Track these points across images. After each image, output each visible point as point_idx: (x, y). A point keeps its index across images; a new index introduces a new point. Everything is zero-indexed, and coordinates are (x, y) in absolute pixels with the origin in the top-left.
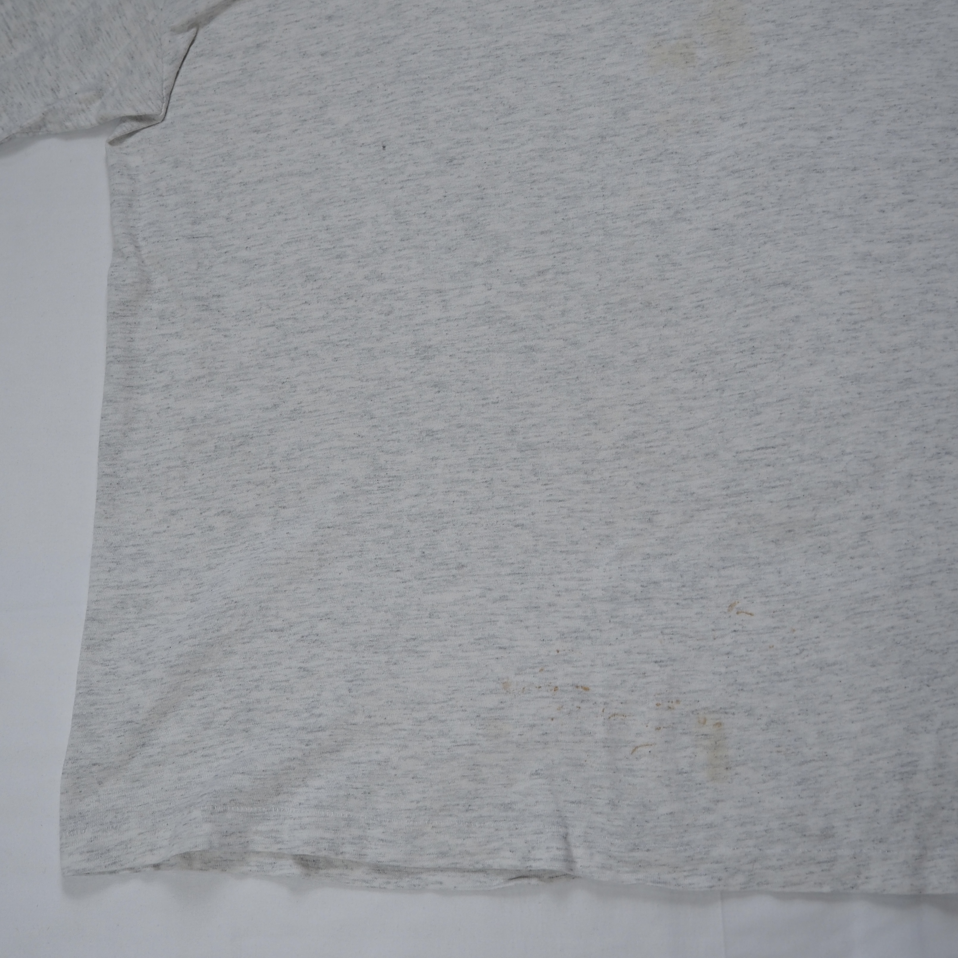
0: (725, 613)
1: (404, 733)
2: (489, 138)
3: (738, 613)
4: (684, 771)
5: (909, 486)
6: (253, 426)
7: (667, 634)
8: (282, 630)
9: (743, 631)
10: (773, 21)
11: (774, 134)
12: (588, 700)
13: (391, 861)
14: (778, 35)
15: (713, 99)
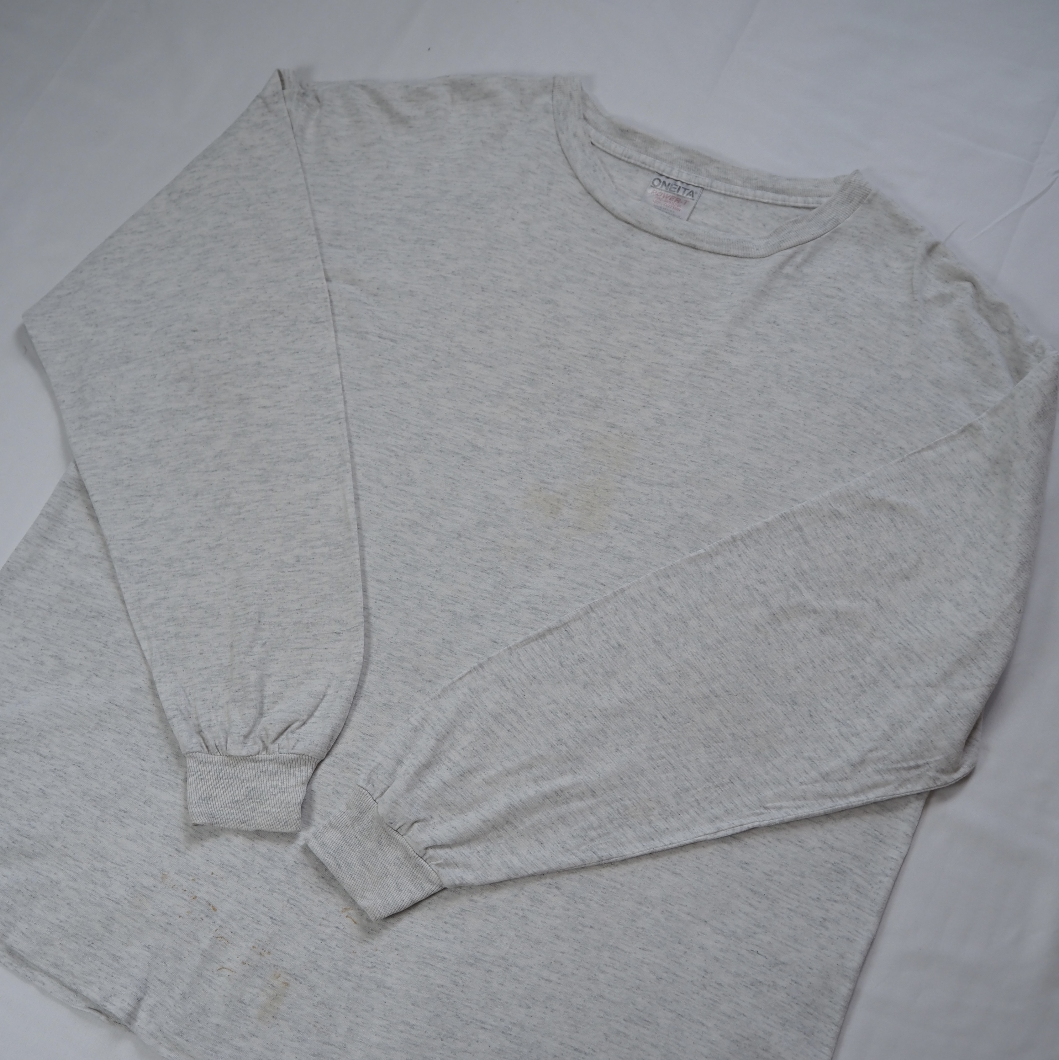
0: (339, 911)
1: (81, 870)
2: (384, 494)
3: (347, 917)
4: (244, 1002)
5: (516, 896)
6: (109, 609)
7: (291, 904)
8: (45, 757)
9: (342, 931)
10: (631, 515)
11: (578, 597)
12: (211, 918)
13: (20, 950)
14: (627, 527)
15: (553, 549)
